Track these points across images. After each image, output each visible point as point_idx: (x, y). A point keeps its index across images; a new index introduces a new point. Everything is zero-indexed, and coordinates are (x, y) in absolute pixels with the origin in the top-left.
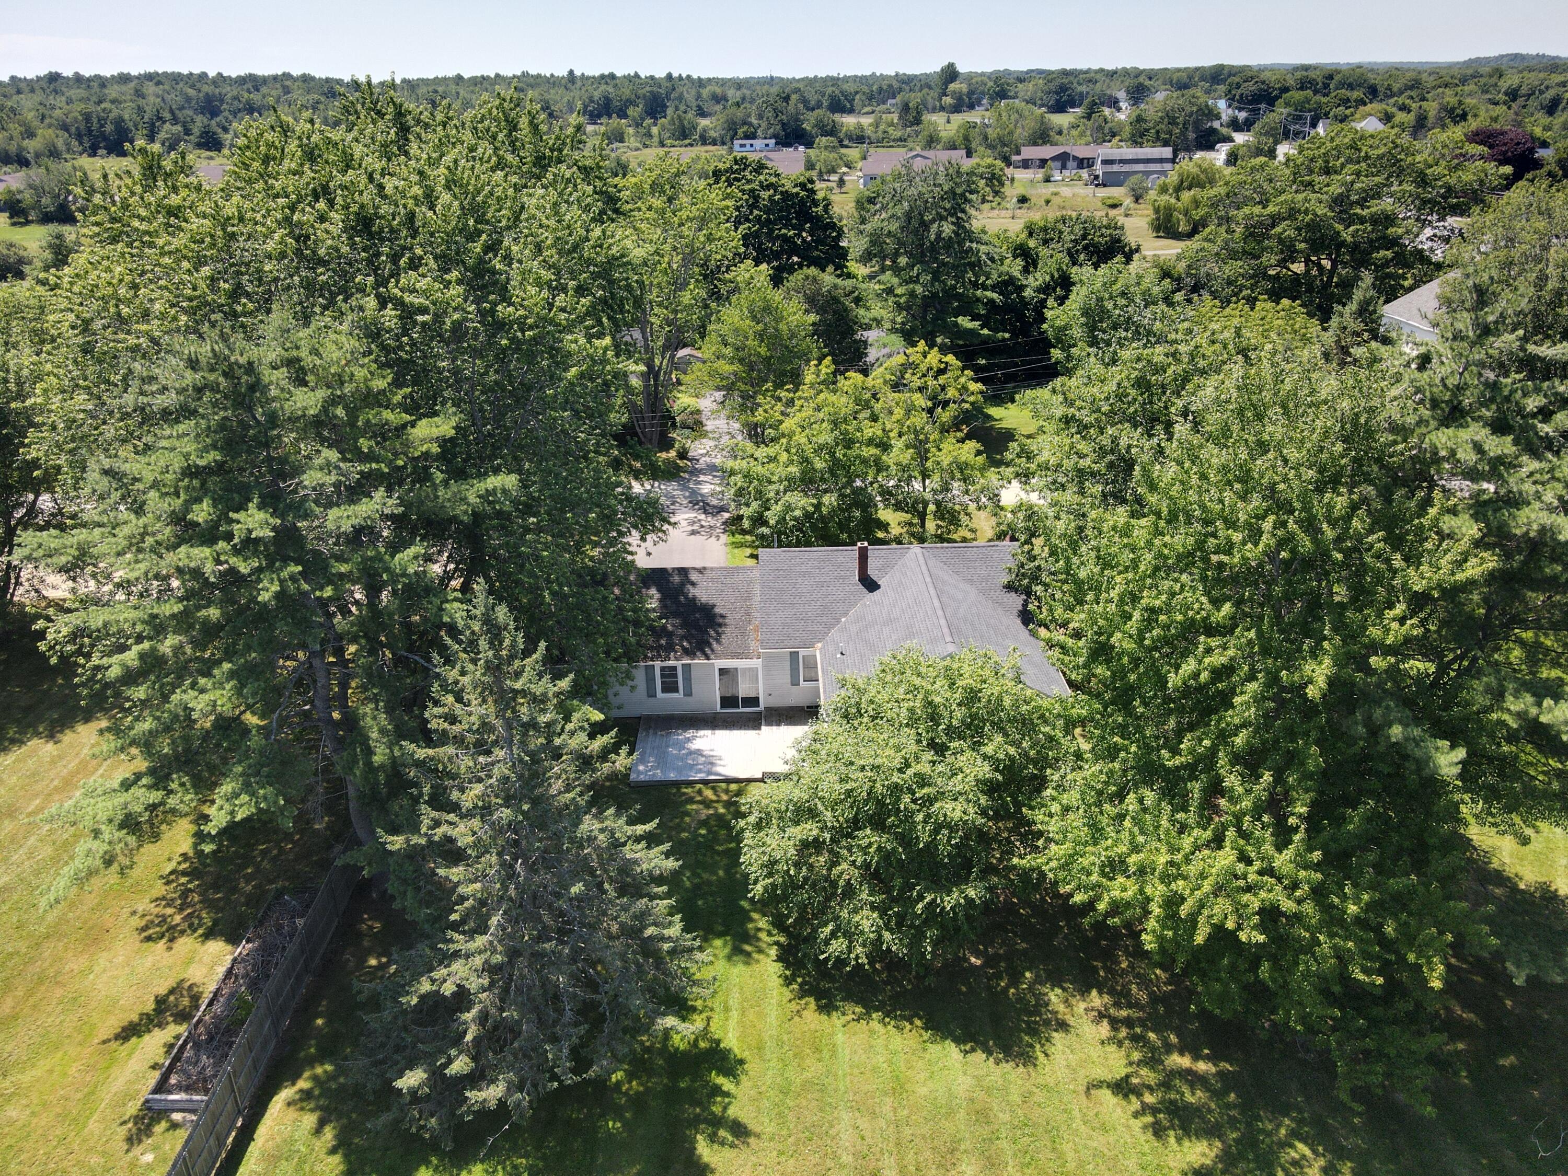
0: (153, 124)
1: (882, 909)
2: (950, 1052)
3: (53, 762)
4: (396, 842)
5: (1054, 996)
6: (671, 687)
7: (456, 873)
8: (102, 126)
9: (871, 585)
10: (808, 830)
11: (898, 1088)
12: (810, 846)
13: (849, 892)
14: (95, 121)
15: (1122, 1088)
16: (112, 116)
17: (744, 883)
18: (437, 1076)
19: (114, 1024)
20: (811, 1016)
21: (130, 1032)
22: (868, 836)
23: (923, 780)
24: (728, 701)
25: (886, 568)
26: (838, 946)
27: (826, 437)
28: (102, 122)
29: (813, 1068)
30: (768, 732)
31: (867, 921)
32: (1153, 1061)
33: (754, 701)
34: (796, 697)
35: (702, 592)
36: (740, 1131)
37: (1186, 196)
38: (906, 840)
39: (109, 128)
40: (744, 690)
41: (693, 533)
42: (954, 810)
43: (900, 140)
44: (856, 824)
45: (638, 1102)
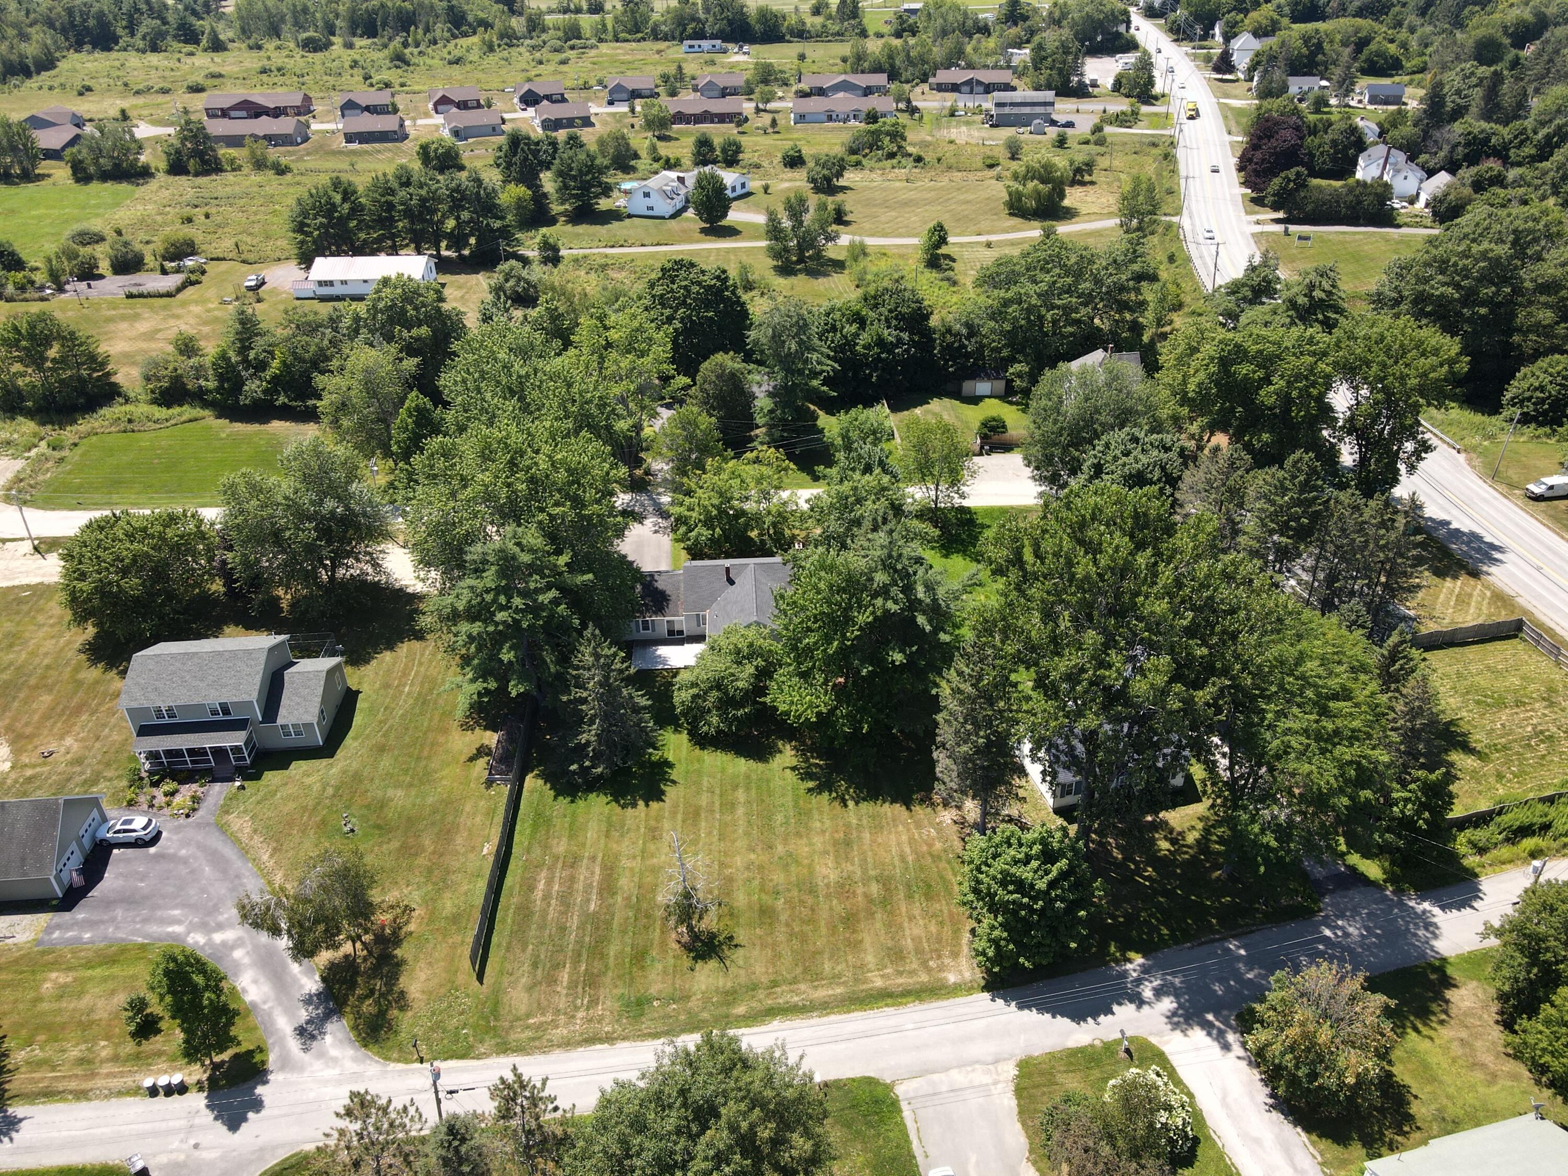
0: (131, 16)
1: (719, 716)
2: (743, 760)
3: (394, 664)
4: (565, 698)
5: (780, 743)
6: (646, 627)
7: (584, 707)
8: (85, 21)
9: (731, 582)
10: (695, 691)
11: (723, 770)
12: (695, 697)
13: (709, 711)
14: (77, 15)
15: (793, 769)
16: (93, 10)
17: (674, 707)
18: (581, 766)
19: (464, 758)
20: (697, 751)
21: (472, 759)
22: (715, 693)
23: (733, 675)
24: (671, 632)
25: (738, 574)
26: (705, 728)
27: (716, 501)
28: (85, 16)
29: (696, 766)
30: (687, 646)
31: (715, 720)
32: (806, 761)
33: (681, 632)
34: (697, 631)
35: (660, 584)
36: (674, 782)
37: (1031, 185)
38: (726, 693)
39: (91, 22)
40: (677, 628)
41: (656, 532)
42: (740, 684)
43: (838, 34)
44: (711, 688)
45: (642, 776)
